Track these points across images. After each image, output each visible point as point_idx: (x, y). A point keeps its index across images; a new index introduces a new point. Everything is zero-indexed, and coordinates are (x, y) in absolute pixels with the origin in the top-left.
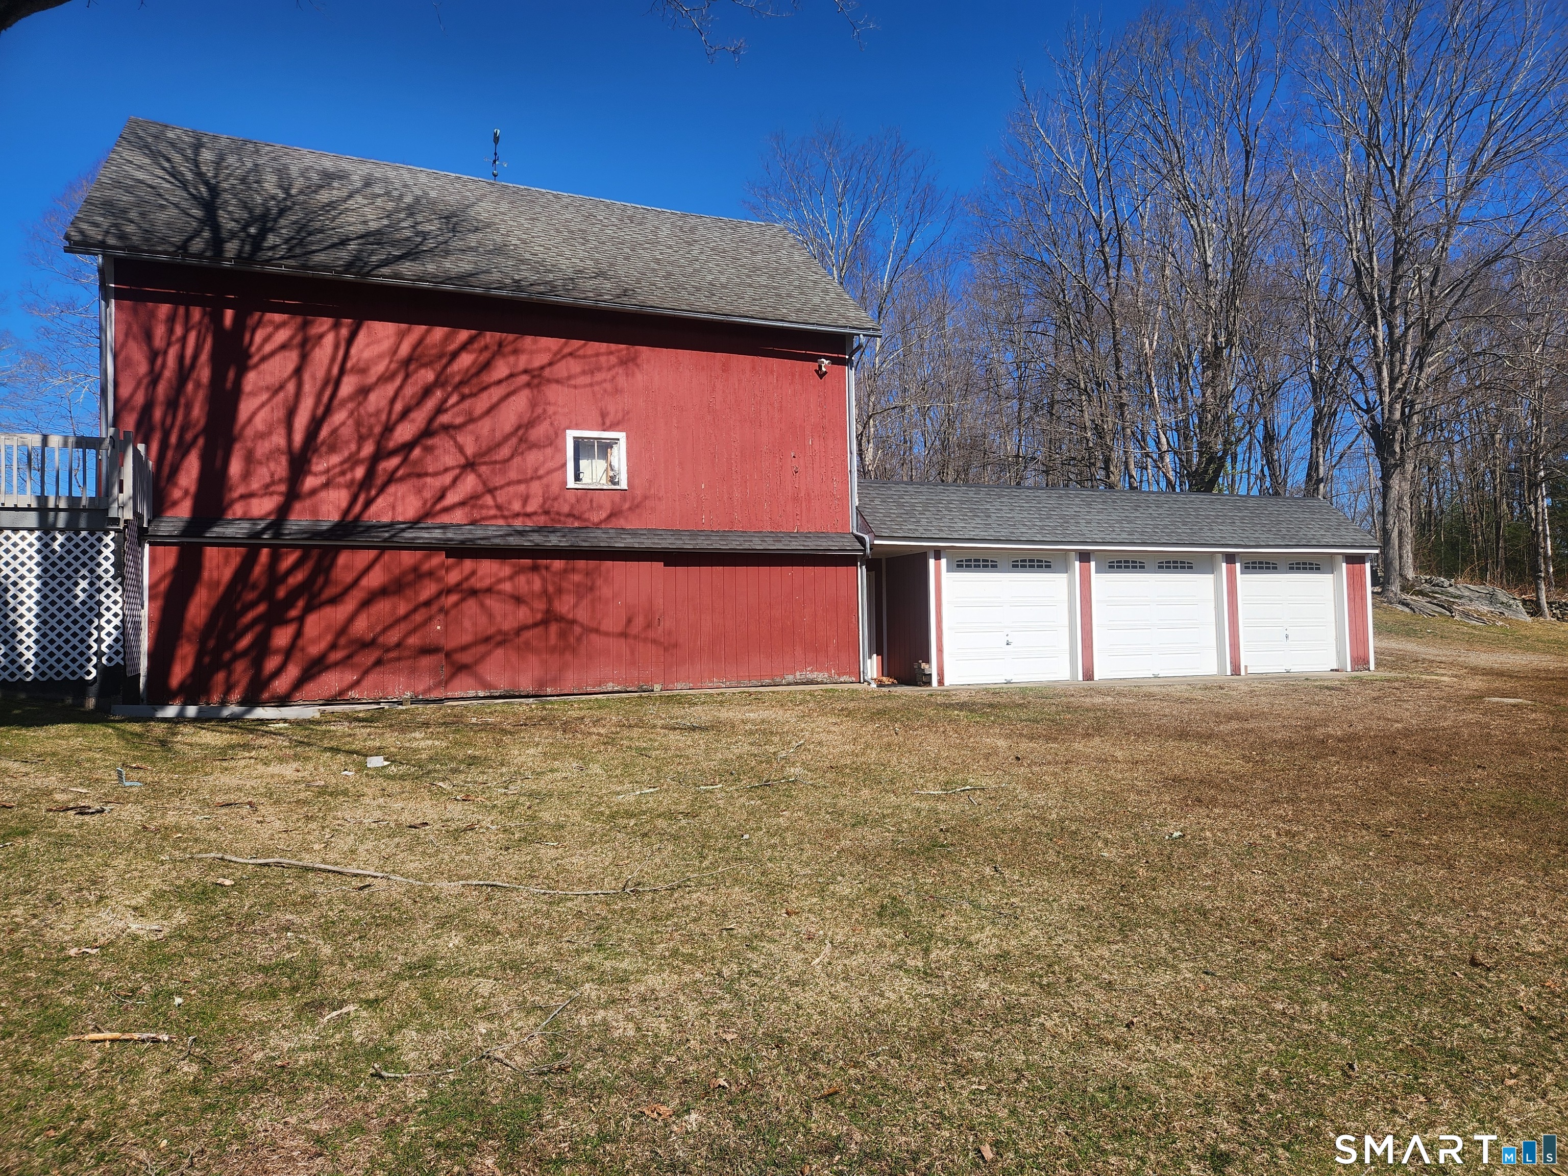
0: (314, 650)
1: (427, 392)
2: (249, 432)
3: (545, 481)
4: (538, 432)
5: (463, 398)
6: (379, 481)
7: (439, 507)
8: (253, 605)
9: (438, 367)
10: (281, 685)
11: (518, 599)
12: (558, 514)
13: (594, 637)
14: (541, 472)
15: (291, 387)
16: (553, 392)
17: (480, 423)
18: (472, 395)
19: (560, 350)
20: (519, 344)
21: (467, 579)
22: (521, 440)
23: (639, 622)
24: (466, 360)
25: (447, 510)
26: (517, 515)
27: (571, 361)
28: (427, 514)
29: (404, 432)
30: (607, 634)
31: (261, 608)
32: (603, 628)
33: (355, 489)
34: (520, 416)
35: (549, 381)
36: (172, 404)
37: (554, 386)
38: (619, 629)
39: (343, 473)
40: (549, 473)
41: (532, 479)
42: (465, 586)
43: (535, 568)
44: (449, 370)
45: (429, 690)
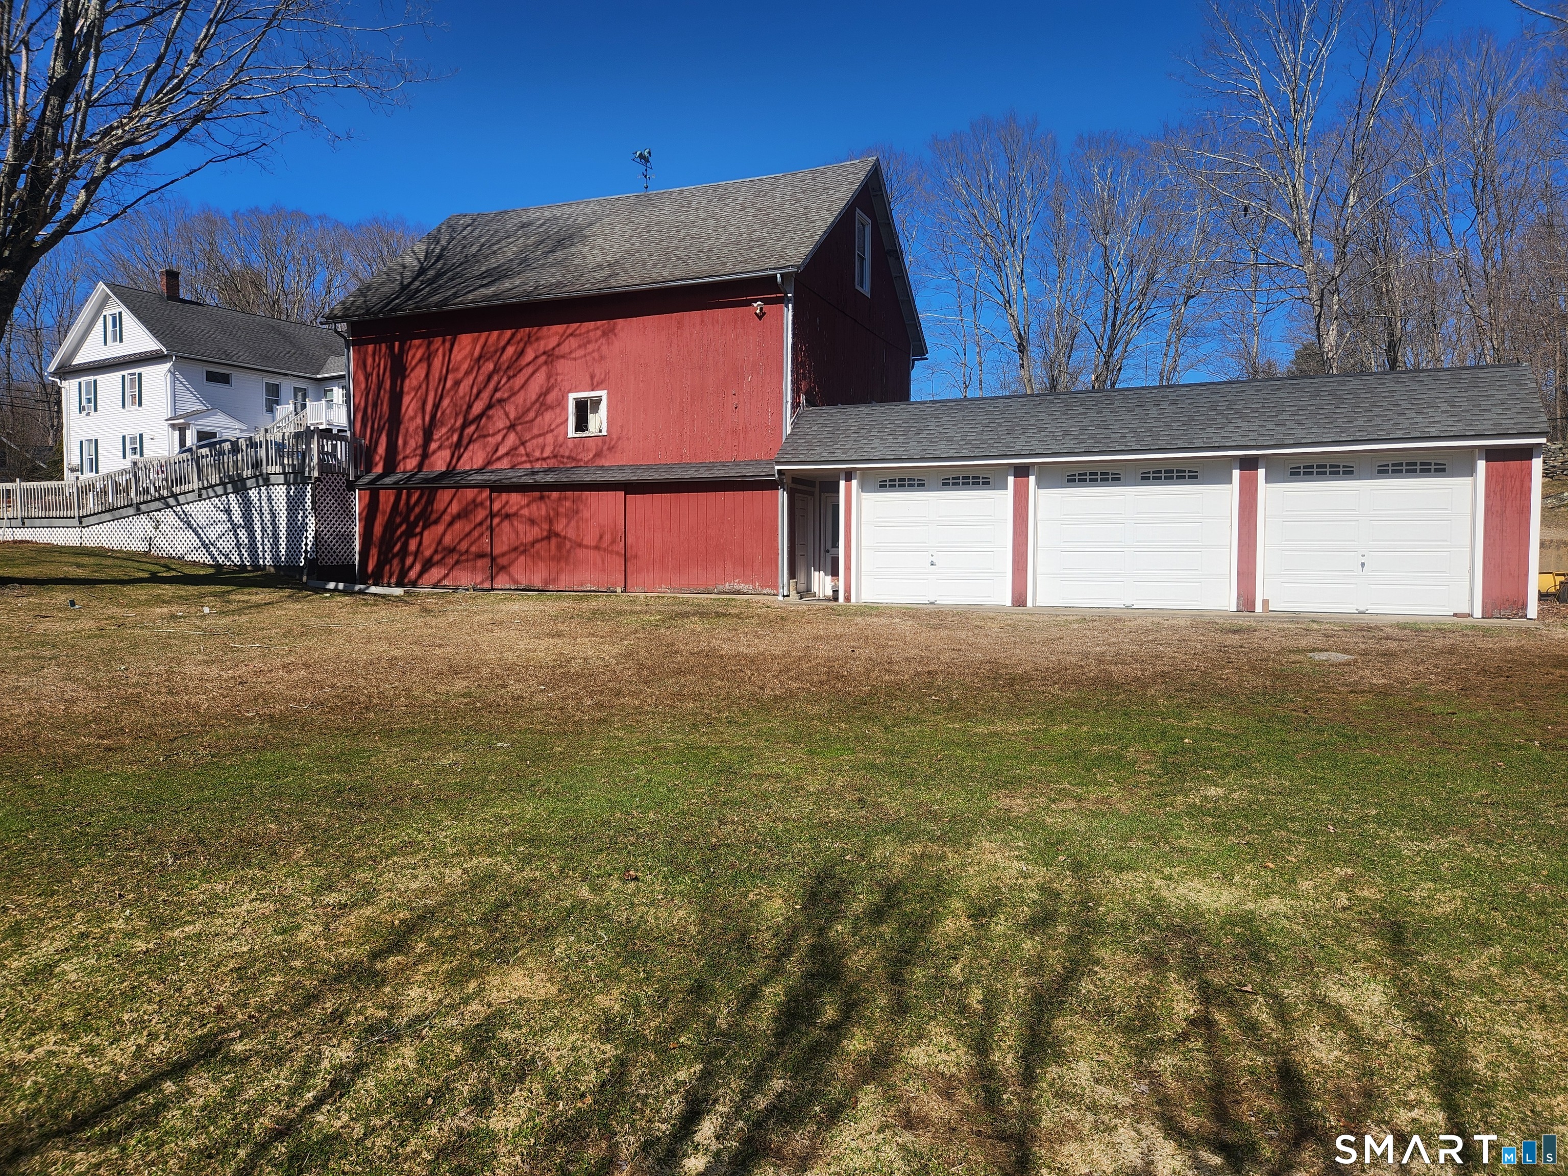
0: (427, 553)
1: (489, 378)
2: (406, 417)
3: (555, 433)
4: (551, 398)
5: (509, 379)
6: (465, 442)
7: (494, 457)
8: (400, 525)
9: (495, 358)
10: (413, 574)
11: (532, 522)
12: (563, 457)
13: (578, 551)
14: (553, 427)
15: (424, 386)
16: (562, 366)
17: (518, 396)
18: (515, 376)
19: (565, 332)
20: (539, 334)
21: (504, 507)
22: (541, 405)
23: (608, 537)
24: (510, 350)
25: (499, 459)
26: (538, 460)
27: (572, 339)
28: (489, 463)
29: (477, 408)
30: (587, 547)
31: (404, 527)
32: (585, 542)
33: (453, 448)
34: (541, 387)
35: (558, 357)
36: (375, 405)
37: (562, 361)
38: (594, 544)
39: (448, 439)
40: (557, 427)
41: (547, 432)
42: (503, 511)
43: (542, 498)
44: (501, 360)
45: (482, 582)
